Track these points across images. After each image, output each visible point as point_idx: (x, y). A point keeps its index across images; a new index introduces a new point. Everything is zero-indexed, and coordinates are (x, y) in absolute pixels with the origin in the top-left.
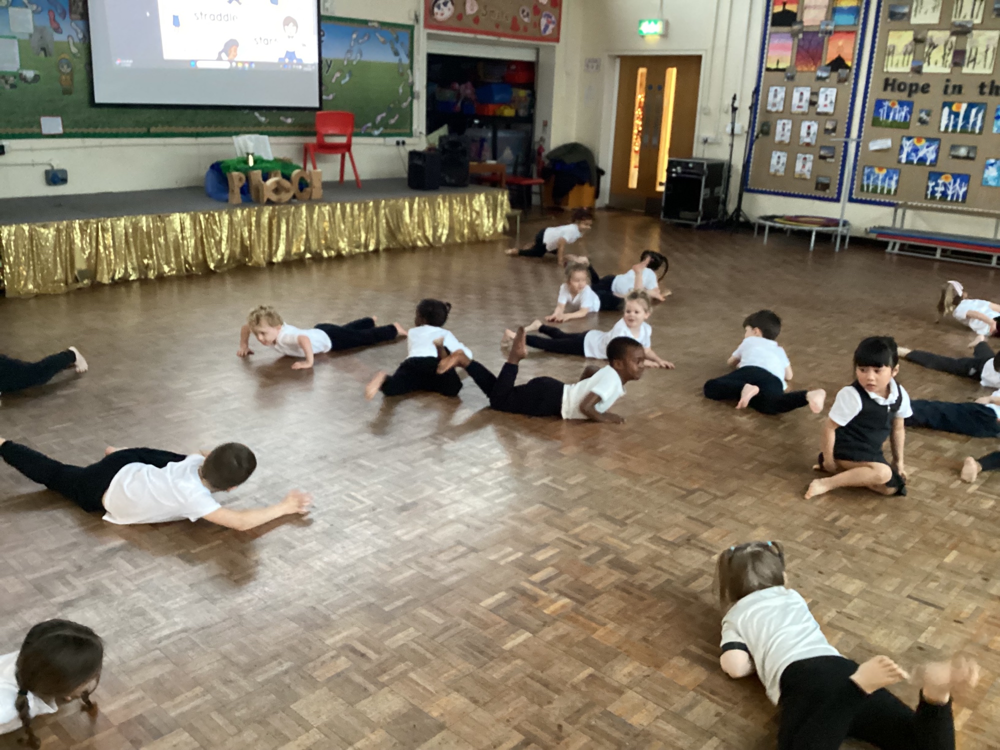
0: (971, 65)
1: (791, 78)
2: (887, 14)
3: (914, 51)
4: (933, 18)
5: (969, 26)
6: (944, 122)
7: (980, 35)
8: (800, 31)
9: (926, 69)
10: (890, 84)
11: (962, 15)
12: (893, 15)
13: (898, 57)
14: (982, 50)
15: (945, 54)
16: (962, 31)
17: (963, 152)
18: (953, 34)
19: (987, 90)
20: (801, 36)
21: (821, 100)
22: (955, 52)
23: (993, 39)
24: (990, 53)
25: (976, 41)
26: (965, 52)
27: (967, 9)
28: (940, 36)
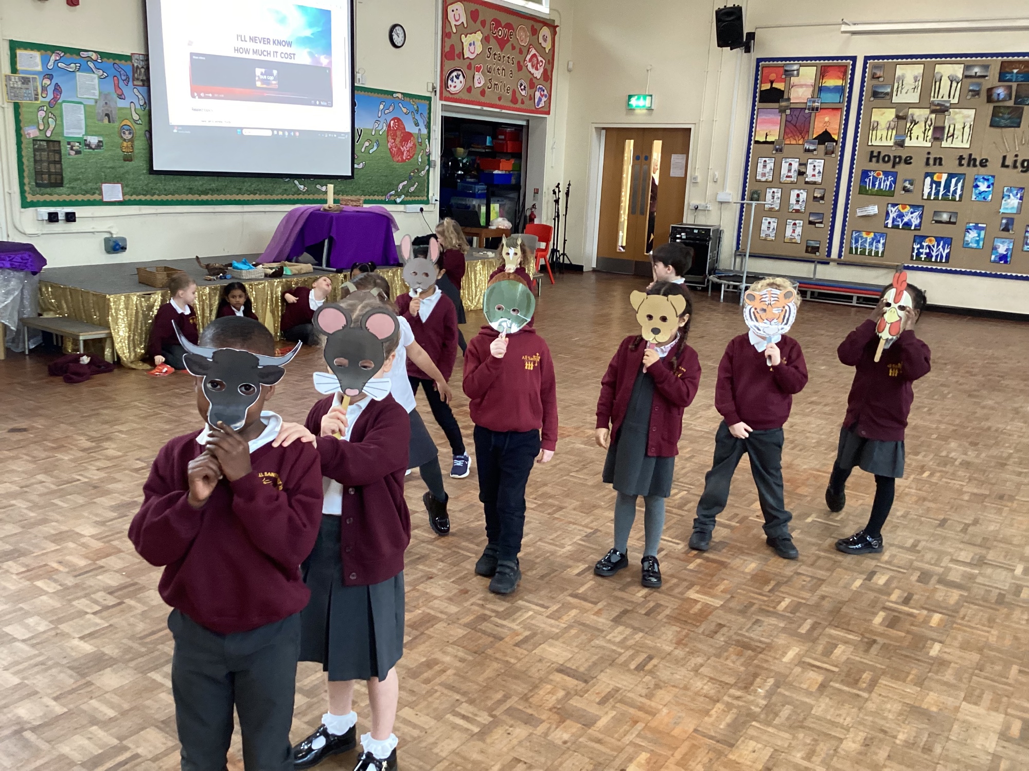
0: (950, 139)
1: (780, 150)
2: (870, 94)
3: (896, 127)
4: (914, 98)
5: (948, 105)
7: (956, 113)
8: (787, 108)
9: (908, 143)
10: (875, 156)
11: (940, 96)
12: (875, 94)
13: (881, 132)
14: (959, 126)
15: (925, 130)
16: (941, 110)
17: (945, 217)
18: (932, 112)
20: (788, 112)
21: (809, 170)
22: (935, 128)
23: (969, 117)
24: (967, 129)
25: (954, 119)
26: (944, 128)
27: (944, 90)
28: (920, 114)
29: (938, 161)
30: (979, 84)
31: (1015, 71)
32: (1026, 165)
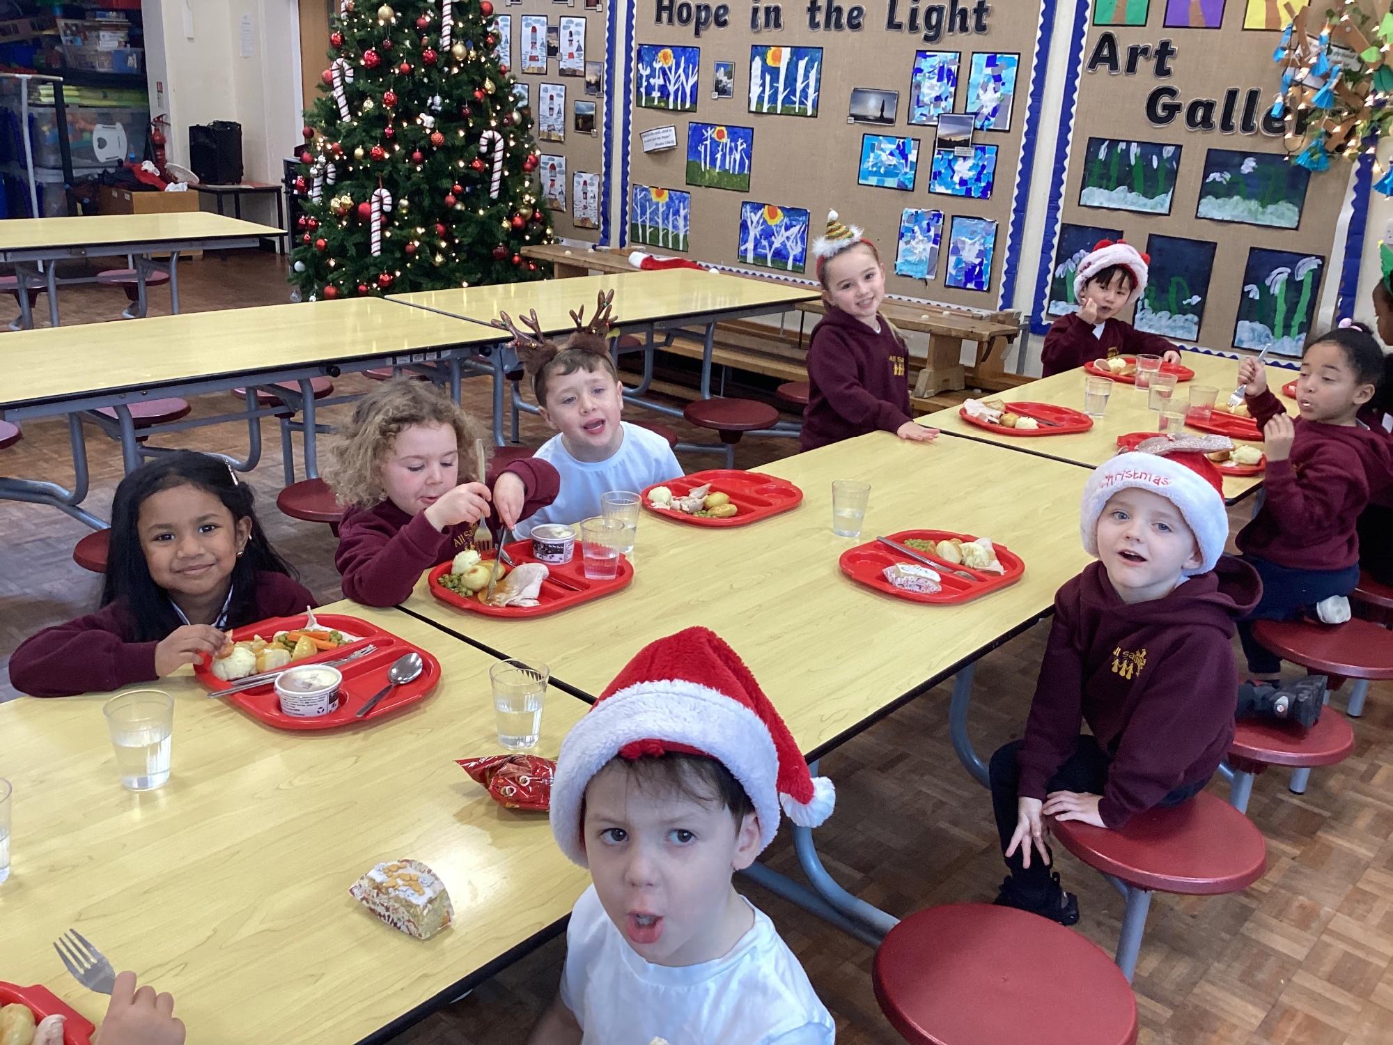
6: (756, 90)
19: (820, 17)
29: (773, 15)
32: (934, 22)
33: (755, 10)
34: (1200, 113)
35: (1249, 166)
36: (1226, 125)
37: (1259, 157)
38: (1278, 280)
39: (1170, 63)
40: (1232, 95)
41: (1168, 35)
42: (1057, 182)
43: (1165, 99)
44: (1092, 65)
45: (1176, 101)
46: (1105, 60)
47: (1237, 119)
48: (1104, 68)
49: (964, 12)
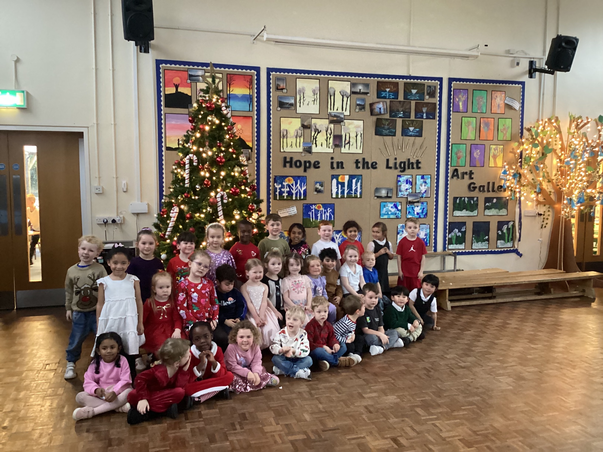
0: (347, 146)
2: (276, 104)
3: (303, 135)
4: (314, 109)
5: (342, 116)
6: (334, 190)
7: (349, 124)
9: (314, 149)
10: (288, 162)
11: (335, 109)
12: (282, 105)
13: (291, 140)
14: (353, 135)
15: (327, 138)
16: (337, 120)
18: (331, 122)
19: (360, 165)
22: (335, 137)
23: (359, 127)
24: (359, 137)
25: (349, 129)
26: (341, 136)
27: (338, 104)
28: (322, 124)
29: (340, 165)
30: (364, 100)
31: (388, 90)
32: (402, 166)
33: (332, 163)
34: (482, 189)
35: (495, 201)
36: (488, 191)
37: (497, 198)
38: (505, 228)
39: (473, 176)
40: (489, 183)
41: (471, 169)
42: (446, 210)
43: (472, 186)
44: (452, 177)
45: (475, 186)
46: (455, 176)
47: (491, 189)
48: (455, 178)
49: (412, 163)
